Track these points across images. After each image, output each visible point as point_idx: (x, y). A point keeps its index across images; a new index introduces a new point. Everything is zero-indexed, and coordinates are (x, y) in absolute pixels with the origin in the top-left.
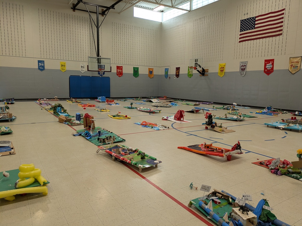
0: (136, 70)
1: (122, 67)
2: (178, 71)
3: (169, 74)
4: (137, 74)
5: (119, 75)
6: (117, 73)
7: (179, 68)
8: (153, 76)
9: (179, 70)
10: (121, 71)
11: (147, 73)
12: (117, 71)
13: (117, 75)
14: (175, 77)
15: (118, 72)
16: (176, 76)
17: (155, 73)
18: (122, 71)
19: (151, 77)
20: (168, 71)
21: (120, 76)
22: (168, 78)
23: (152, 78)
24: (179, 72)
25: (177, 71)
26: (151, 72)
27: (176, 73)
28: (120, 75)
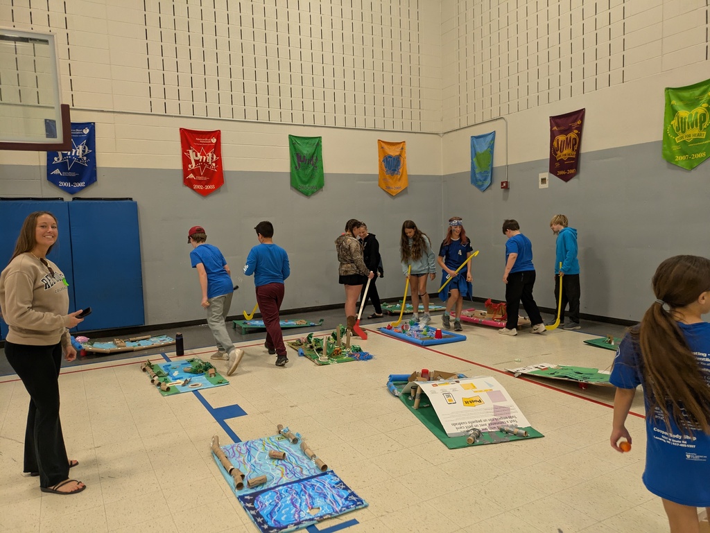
0: (306, 150)
1: (217, 134)
2: (573, 135)
3: (499, 161)
4: (312, 177)
5: (199, 182)
6: (186, 171)
7: (580, 114)
8: (402, 185)
9: (580, 128)
10: (209, 157)
11: (372, 166)
12: (186, 160)
13: (189, 183)
14: (546, 175)
15: (193, 166)
16: (553, 170)
17: (413, 165)
18: (219, 162)
19: (394, 191)
20: (492, 146)
21: (204, 193)
22: (497, 186)
23: (398, 195)
24: (576, 144)
25: (561, 138)
26: (392, 164)
27: (554, 151)
28: (208, 183)
